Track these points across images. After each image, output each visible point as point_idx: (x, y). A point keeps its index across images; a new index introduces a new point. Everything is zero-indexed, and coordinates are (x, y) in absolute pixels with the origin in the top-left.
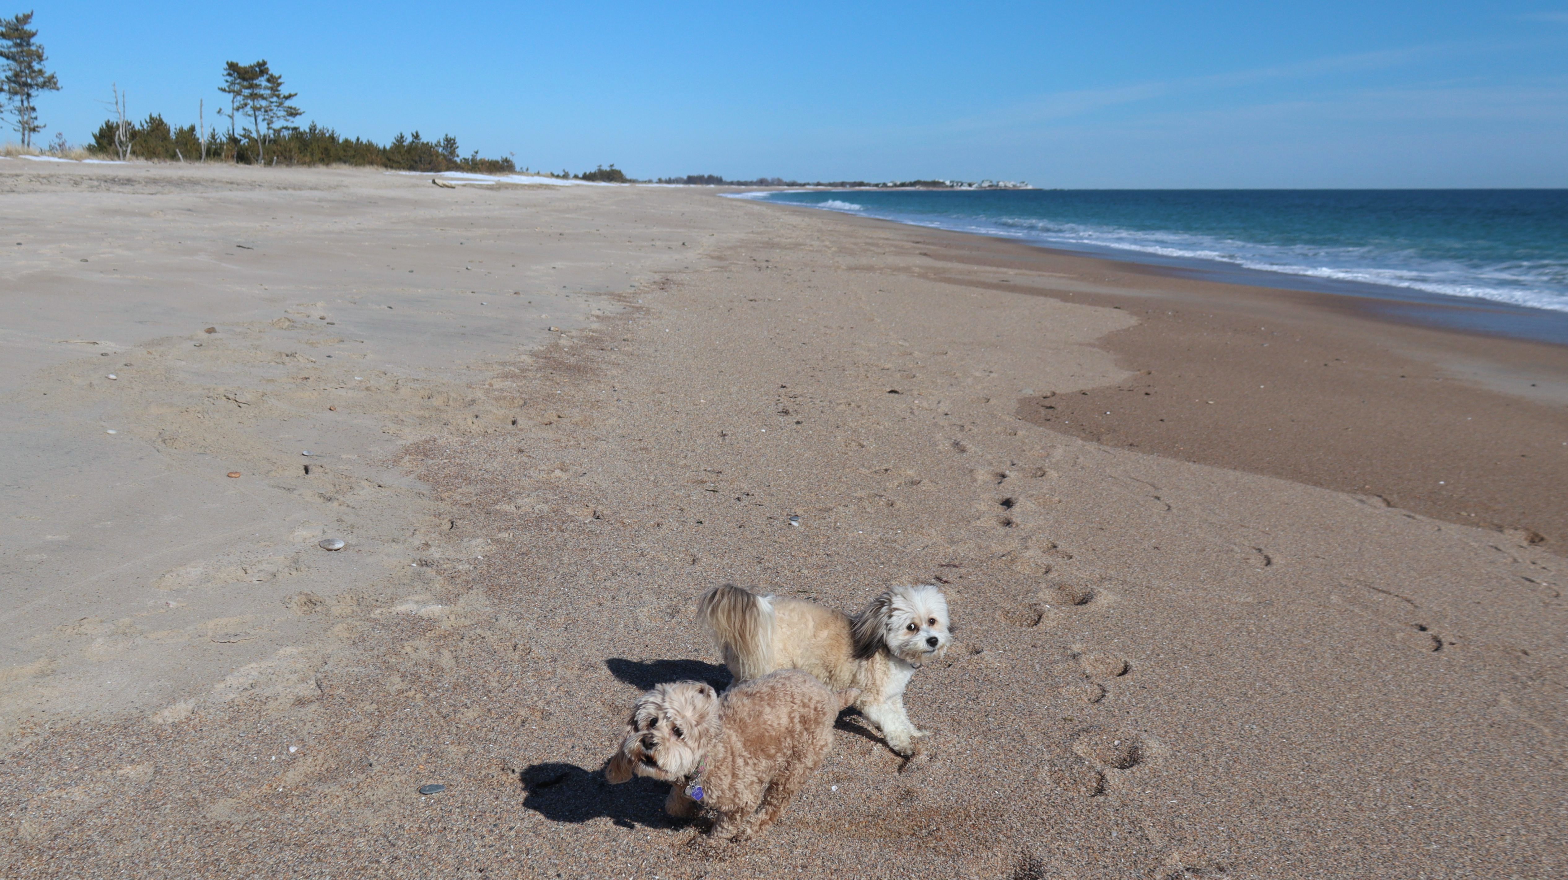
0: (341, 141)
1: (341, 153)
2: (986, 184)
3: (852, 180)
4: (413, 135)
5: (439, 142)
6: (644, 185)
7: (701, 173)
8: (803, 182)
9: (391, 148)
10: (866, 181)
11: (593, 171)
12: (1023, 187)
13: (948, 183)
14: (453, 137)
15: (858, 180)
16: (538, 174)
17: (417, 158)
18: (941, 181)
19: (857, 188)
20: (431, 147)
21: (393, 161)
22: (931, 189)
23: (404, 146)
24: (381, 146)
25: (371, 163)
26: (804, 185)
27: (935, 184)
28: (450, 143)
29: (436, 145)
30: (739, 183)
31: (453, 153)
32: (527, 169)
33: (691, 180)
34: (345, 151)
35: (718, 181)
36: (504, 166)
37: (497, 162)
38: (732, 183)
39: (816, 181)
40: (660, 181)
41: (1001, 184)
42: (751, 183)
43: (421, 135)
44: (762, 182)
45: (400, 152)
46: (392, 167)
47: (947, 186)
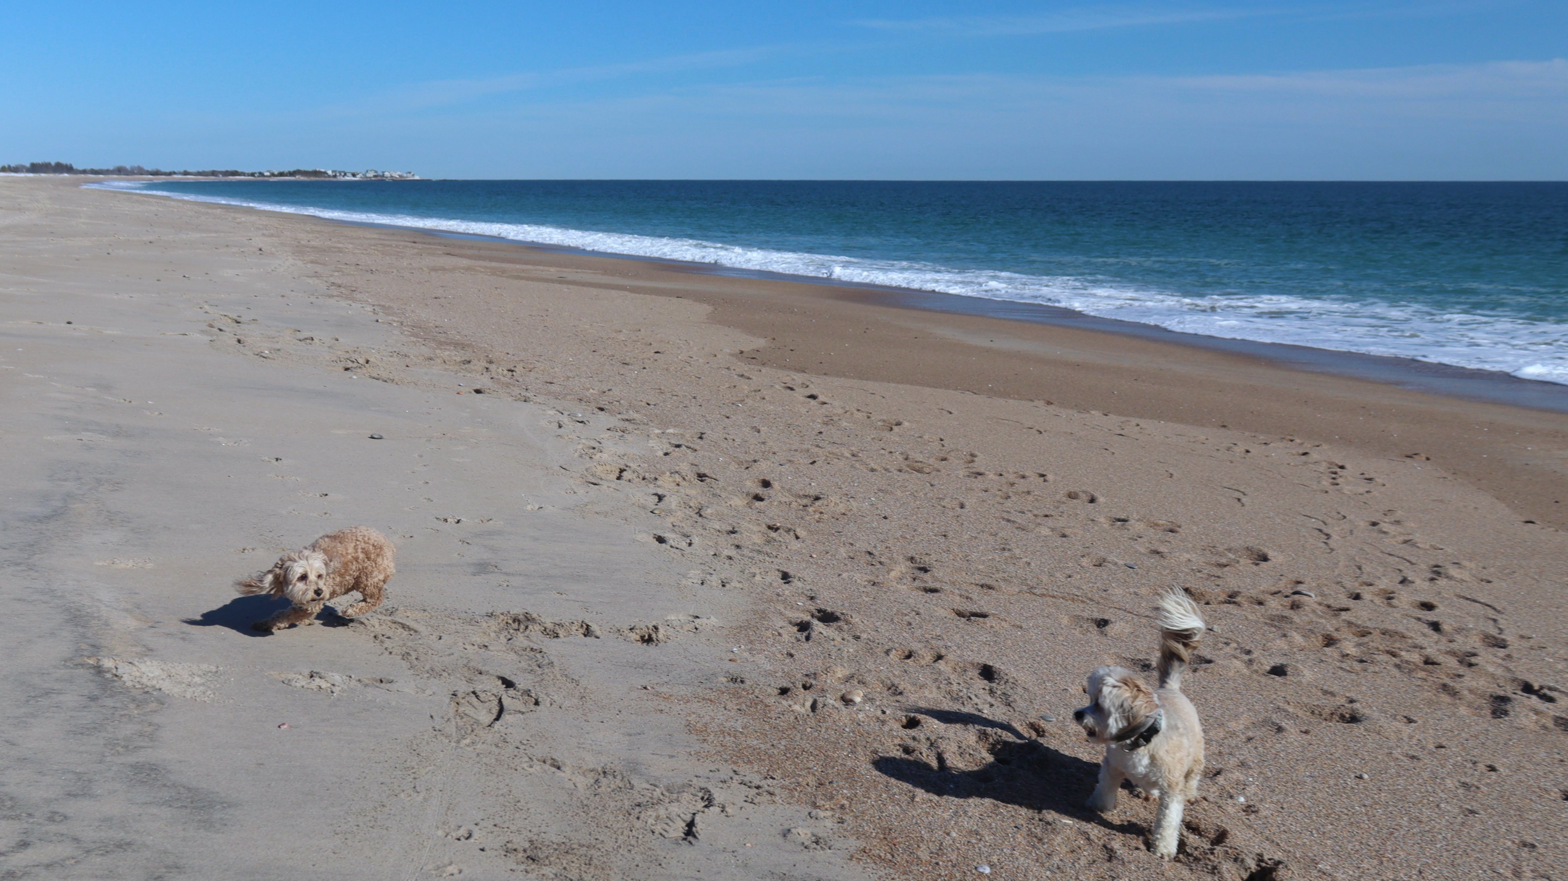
2: (371, 175)
3: (224, 170)
7: (47, 161)
8: (168, 170)
10: (239, 170)
12: (410, 178)
13: (330, 172)
15: (230, 169)
18: (323, 170)
19: (231, 178)
22: (313, 179)
26: (170, 174)
27: (316, 173)
30: (95, 172)
33: (35, 168)
35: (69, 169)
38: (84, 172)
39: (182, 170)
41: (387, 174)
42: (107, 172)
44: (120, 171)
47: (329, 176)
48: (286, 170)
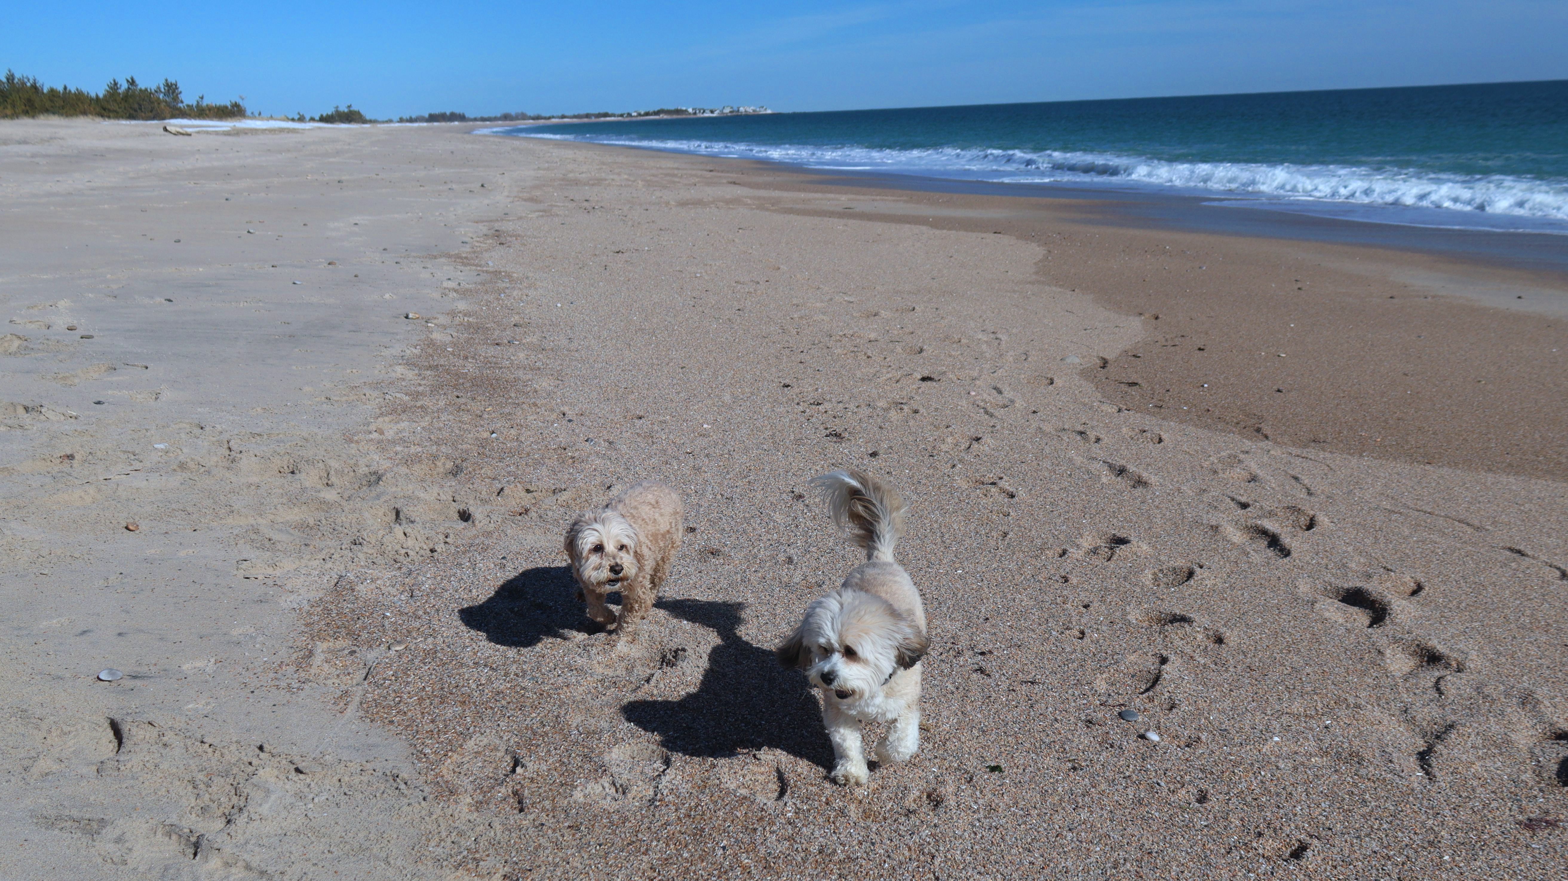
0: (45, 91)
1: (48, 104)
2: (727, 111)
3: (597, 112)
4: (128, 81)
5: (159, 88)
6: (386, 125)
7: (443, 111)
8: (548, 115)
9: (105, 96)
10: (610, 112)
11: (330, 113)
12: (763, 112)
13: (690, 110)
14: (174, 82)
15: (602, 111)
16: (272, 118)
17: (136, 106)
18: (684, 108)
19: (603, 119)
20: (151, 93)
21: (109, 110)
22: (675, 117)
23: (119, 94)
24: (93, 95)
25: (84, 113)
26: (549, 118)
27: (678, 112)
28: (172, 89)
29: (156, 91)
30: (483, 119)
31: (176, 99)
32: (260, 114)
33: (433, 118)
34: (52, 101)
35: (462, 118)
36: (234, 111)
37: (226, 107)
38: (475, 120)
39: (560, 114)
40: (401, 120)
41: (742, 109)
42: (495, 119)
43: (137, 81)
44: (506, 117)
45: (116, 100)
46: (109, 117)
47: (690, 114)
48: (651, 110)
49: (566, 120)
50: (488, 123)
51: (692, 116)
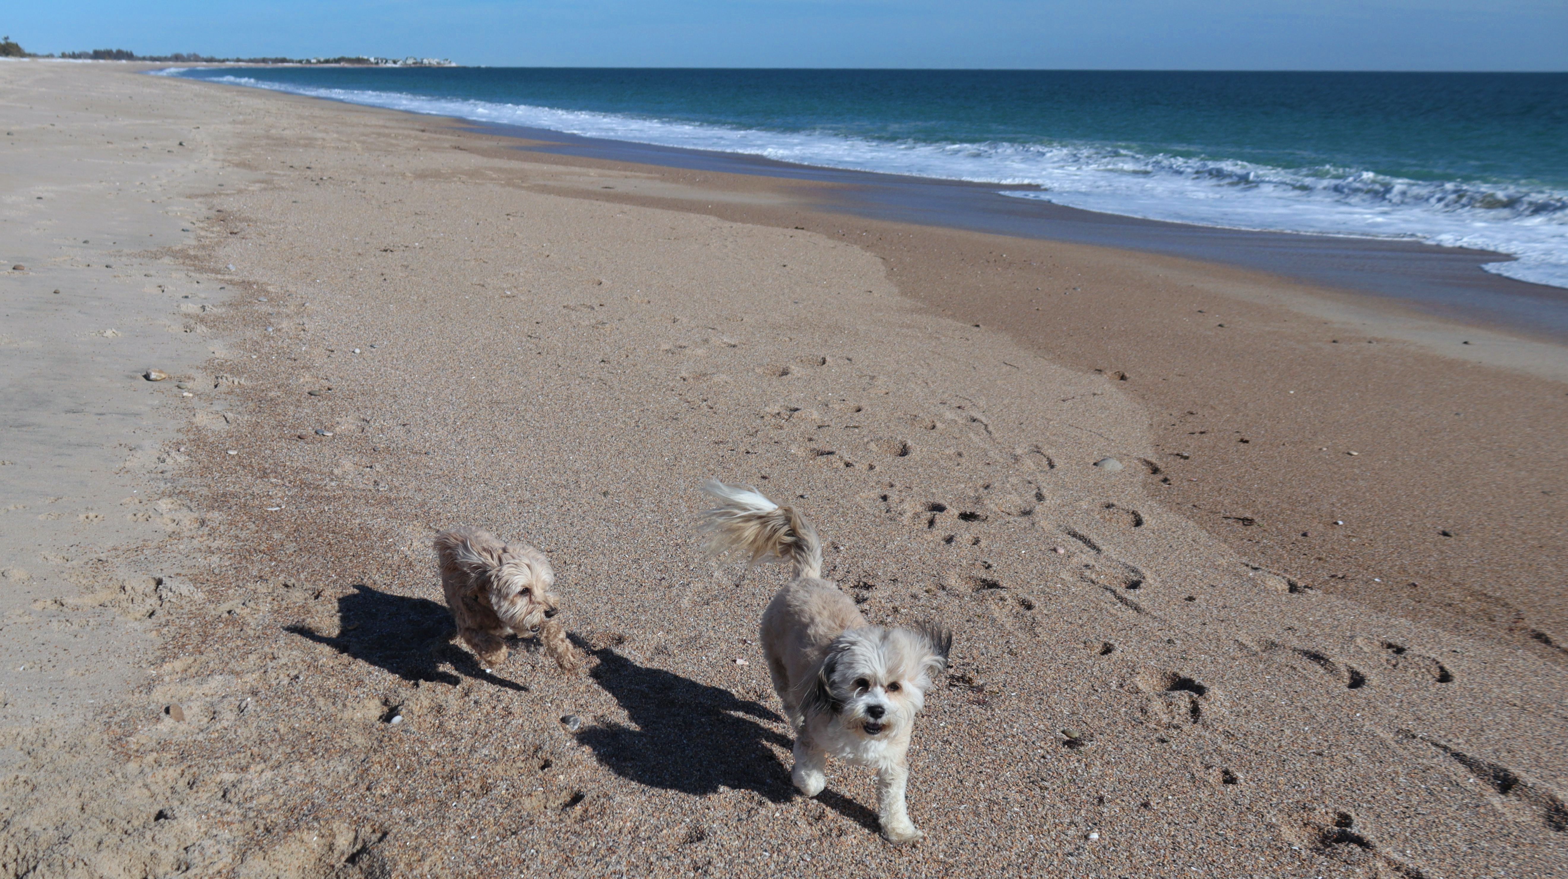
2: (410, 62)
3: (273, 56)
6: (47, 60)
7: (109, 48)
8: (222, 57)
10: (288, 58)
12: (447, 65)
13: (372, 60)
15: (280, 56)
18: (366, 57)
19: (280, 65)
22: (357, 66)
26: (224, 61)
27: (359, 60)
30: (154, 59)
33: (98, 55)
35: (129, 56)
38: (144, 59)
39: (235, 58)
40: (64, 56)
41: (426, 61)
42: (166, 59)
44: (177, 58)
47: (372, 63)
48: (331, 57)
49: (241, 64)
50: (158, 63)
51: (374, 66)
